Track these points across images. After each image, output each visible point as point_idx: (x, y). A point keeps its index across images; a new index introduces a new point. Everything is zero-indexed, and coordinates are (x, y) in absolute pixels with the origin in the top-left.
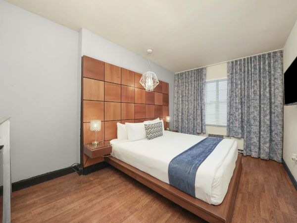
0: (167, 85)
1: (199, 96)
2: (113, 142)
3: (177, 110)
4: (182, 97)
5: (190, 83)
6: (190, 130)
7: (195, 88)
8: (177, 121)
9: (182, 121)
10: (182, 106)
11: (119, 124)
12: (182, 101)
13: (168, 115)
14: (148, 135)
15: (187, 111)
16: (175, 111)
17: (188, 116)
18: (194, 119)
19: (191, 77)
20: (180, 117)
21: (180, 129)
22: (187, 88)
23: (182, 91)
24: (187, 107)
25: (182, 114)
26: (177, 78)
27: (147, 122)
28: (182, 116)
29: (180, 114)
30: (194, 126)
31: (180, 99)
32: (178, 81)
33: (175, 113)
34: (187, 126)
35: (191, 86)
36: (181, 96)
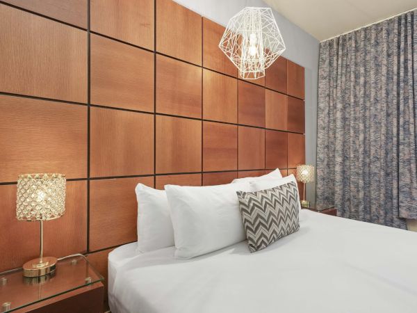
0: (299, 70)
1: (406, 99)
2: (118, 259)
3: (327, 147)
4: (344, 108)
5: (372, 64)
6: (374, 208)
7: (389, 78)
8: (329, 180)
9: (345, 180)
10: (344, 135)
11: (141, 189)
12: (344, 119)
13: (303, 162)
14: (250, 234)
15: (361, 150)
16: (320, 149)
17: (364, 165)
18: (387, 174)
19: (377, 44)
20: (338, 168)
21: (338, 201)
22: (362, 80)
23: (344, 92)
24: (361, 137)
25: (345, 158)
26: (325, 56)
27: (243, 184)
28: (343, 164)
29: (339, 159)
30: (389, 197)
31: (339, 115)
32: (330, 64)
33: (321, 156)
34: (361, 195)
35: (377, 73)
36: (339, 106)
